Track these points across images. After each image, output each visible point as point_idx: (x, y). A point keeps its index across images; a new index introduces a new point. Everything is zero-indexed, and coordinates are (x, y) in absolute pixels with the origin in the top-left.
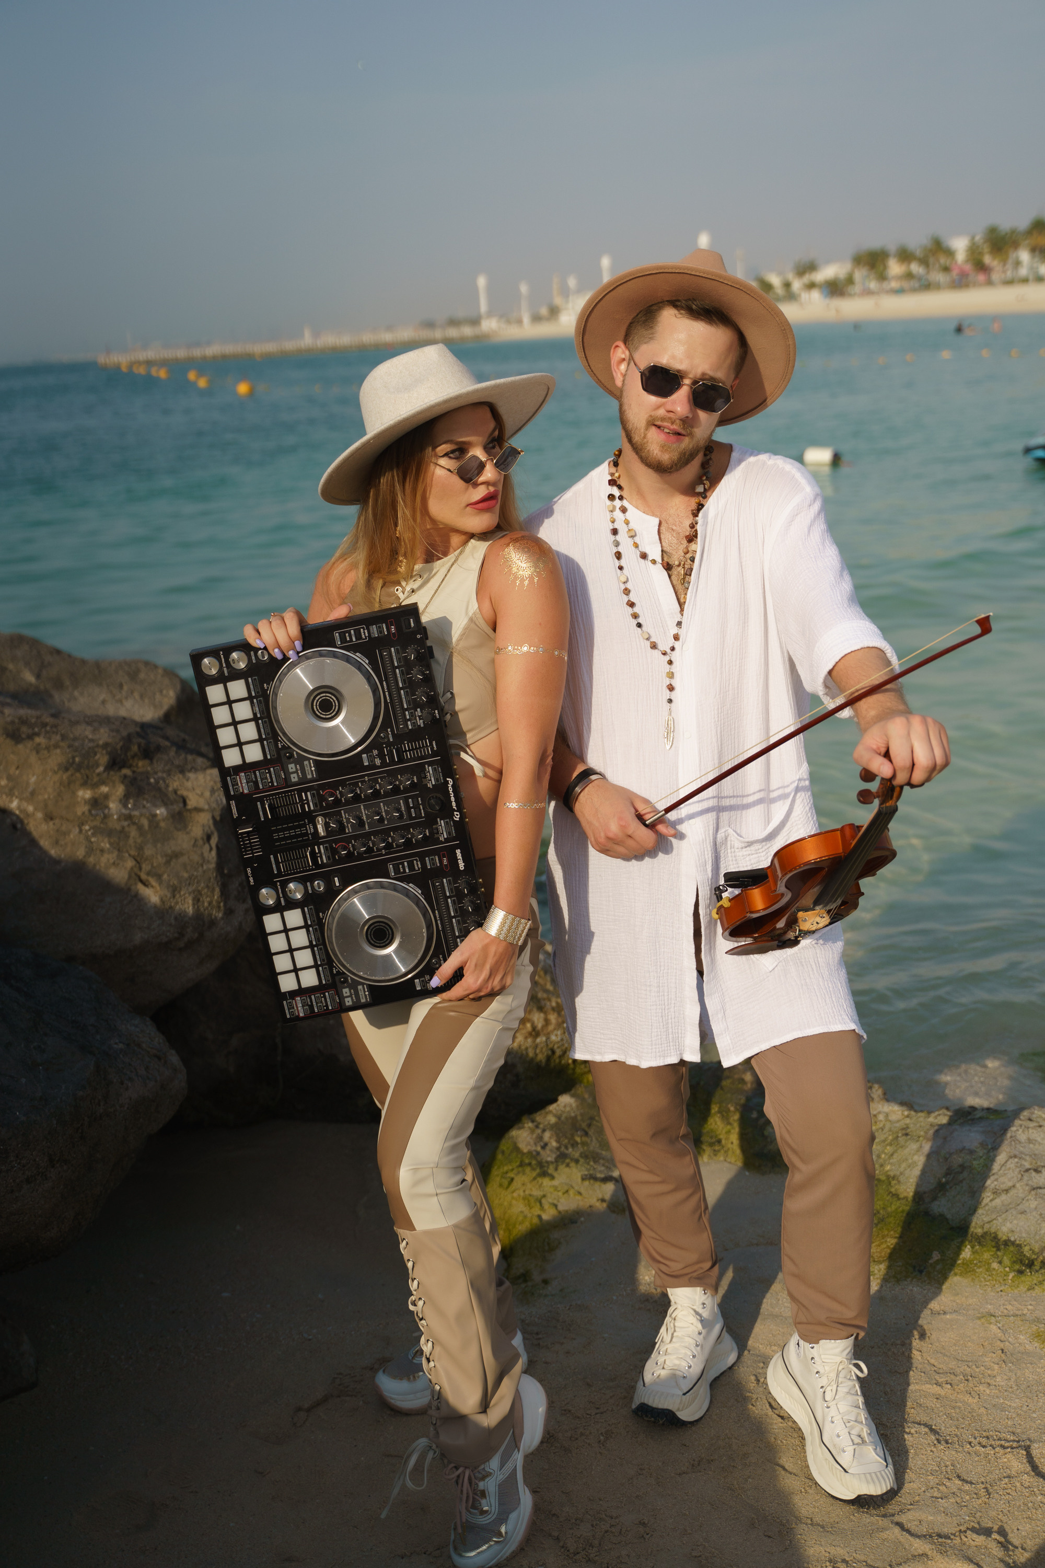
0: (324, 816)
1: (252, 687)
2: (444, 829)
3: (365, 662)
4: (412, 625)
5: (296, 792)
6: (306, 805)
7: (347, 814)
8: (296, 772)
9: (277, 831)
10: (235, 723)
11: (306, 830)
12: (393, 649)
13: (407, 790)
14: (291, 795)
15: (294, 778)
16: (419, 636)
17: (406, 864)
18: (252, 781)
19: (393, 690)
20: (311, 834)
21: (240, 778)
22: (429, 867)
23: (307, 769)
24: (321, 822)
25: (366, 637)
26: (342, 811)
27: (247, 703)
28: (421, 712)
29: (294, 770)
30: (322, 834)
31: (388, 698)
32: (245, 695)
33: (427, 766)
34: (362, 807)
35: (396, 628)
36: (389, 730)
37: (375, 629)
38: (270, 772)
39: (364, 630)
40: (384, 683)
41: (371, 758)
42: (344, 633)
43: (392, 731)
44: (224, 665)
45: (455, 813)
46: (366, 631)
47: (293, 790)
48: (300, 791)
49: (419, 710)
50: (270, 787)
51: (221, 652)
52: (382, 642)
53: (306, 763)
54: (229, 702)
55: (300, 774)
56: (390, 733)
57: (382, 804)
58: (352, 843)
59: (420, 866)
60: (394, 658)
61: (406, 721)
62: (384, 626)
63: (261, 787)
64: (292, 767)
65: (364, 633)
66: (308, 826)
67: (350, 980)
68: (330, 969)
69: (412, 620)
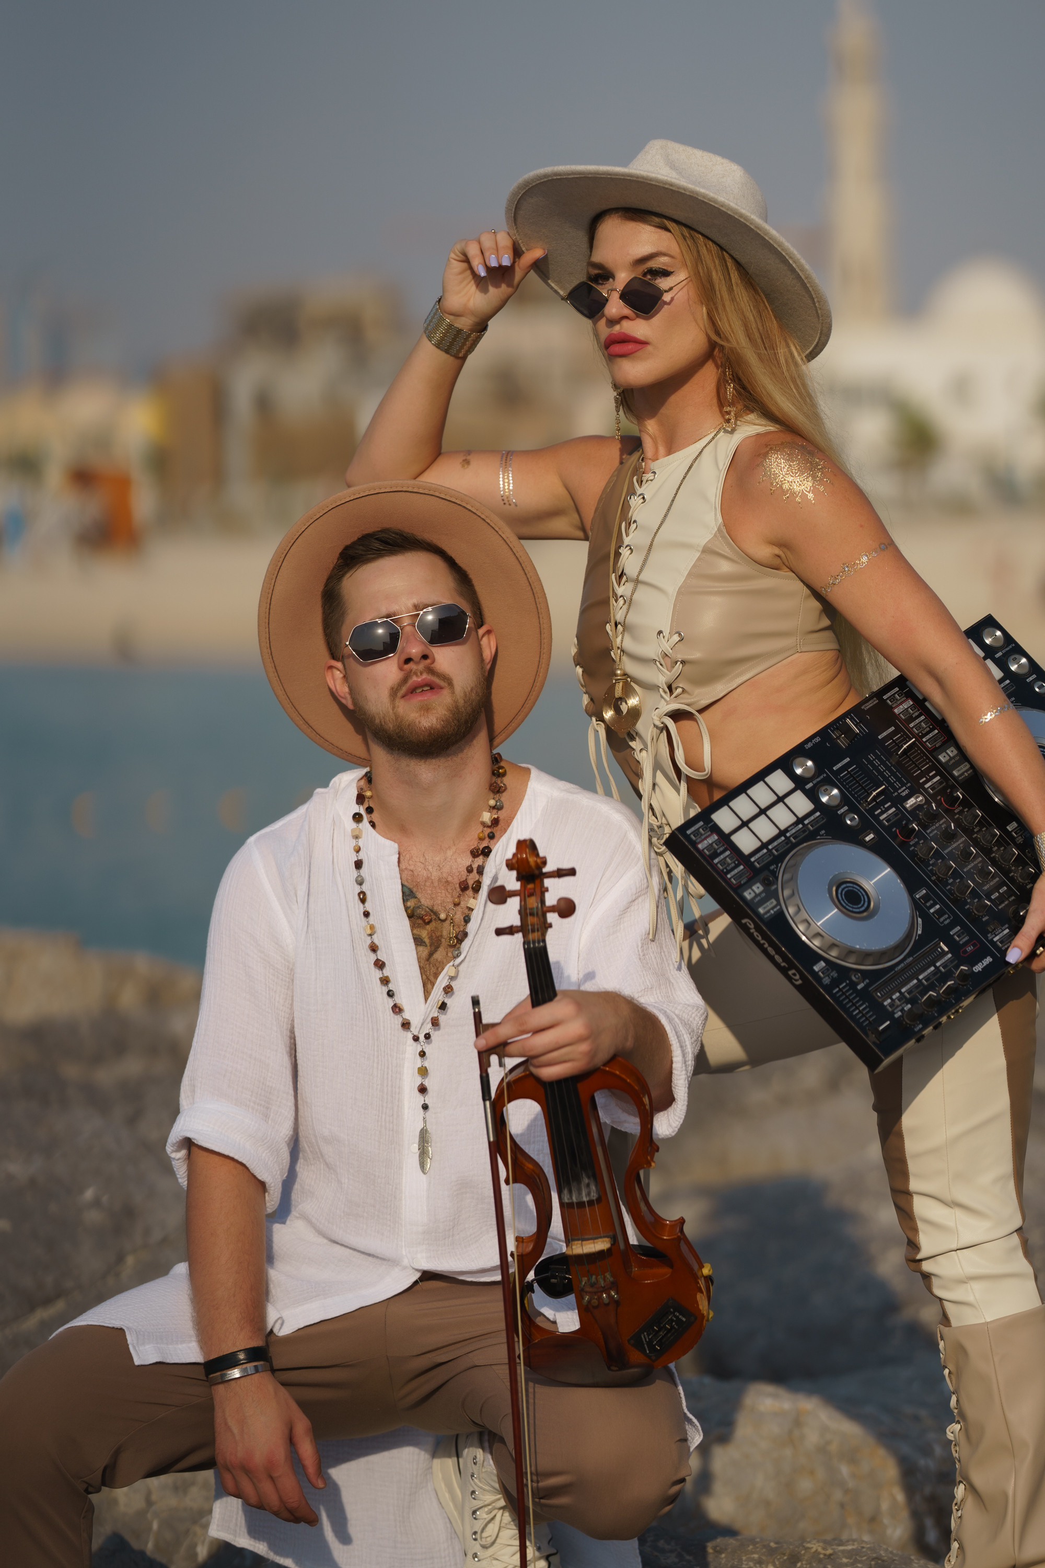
0: (927, 802)
5: (932, 765)
6: (925, 779)
7: (943, 824)
8: (950, 759)
9: (878, 758)
11: (900, 788)
13: (1012, 880)
14: (927, 761)
15: (943, 759)
17: (938, 907)
18: (912, 716)
20: (900, 793)
22: (951, 933)
23: (961, 769)
24: (919, 799)
26: (944, 820)
29: (951, 756)
30: (908, 806)
34: (963, 839)
38: (932, 730)
41: (1017, 832)
47: (932, 762)
57: (981, 859)
58: (918, 838)
59: (946, 922)
64: (951, 752)
66: (904, 788)
67: (774, 887)
68: (770, 863)
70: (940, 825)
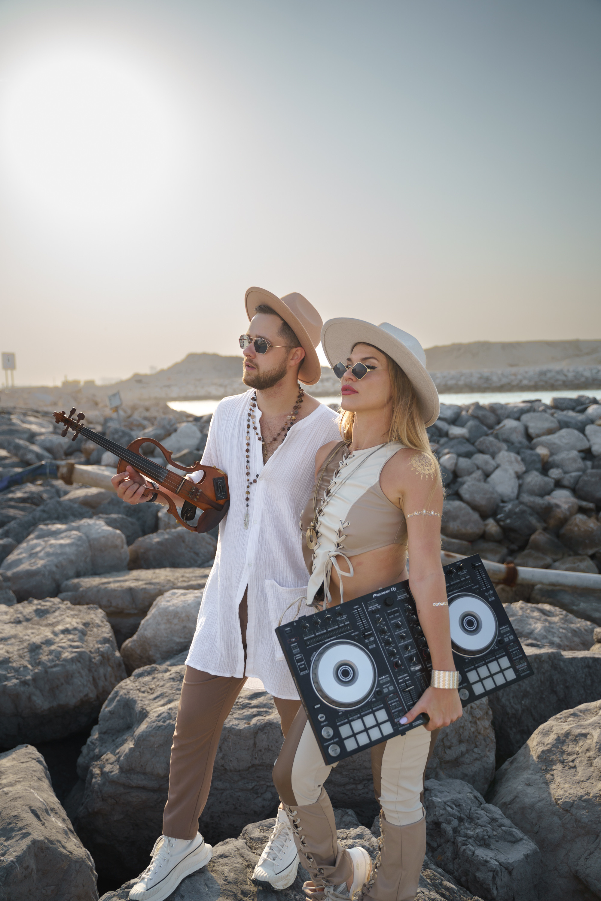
0: (410, 667)
1: (342, 722)
2: (402, 596)
3: (316, 654)
4: (289, 629)
6: (406, 678)
8: (388, 687)
10: (366, 730)
11: (420, 676)
12: (305, 638)
15: (391, 688)
16: (295, 624)
18: (399, 714)
19: (329, 635)
20: (422, 673)
23: (384, 681)
24: (413, 669)
26: (405, 656)
27: (353, 723)
29: (387, 689)
30: (420, 666)
31: (334, 638)
32: (348, 725)
33: (369, 610)
34: (400, 645)
35: (293, 638)
36: (352, 635)
37: (295, 650)
38: (391, 703)
39: (296, 657)
40: (326, 641)
41: (371, 643)
42: (300, 669)
43: (353, 633)
44: (332, 741)
45: (392, 590)
47: (399, 687)
48: (399, 684)
49: (337, 619)
50: (400, 702)
51: (325, 744)
52: (302, 645)
53: (381, 682)
54: (354, 735)
55: (388, 685)
57: (396, 633)
58: (422, 648)
60: (310, 637)
61: (345, 625)
62: (292, 645)
63: (400, 708)
64: (385, 691)
65: (299, 657)
67: (499, 638)
68: (497, 651)
69: (286, 629)
70: (408, 653)
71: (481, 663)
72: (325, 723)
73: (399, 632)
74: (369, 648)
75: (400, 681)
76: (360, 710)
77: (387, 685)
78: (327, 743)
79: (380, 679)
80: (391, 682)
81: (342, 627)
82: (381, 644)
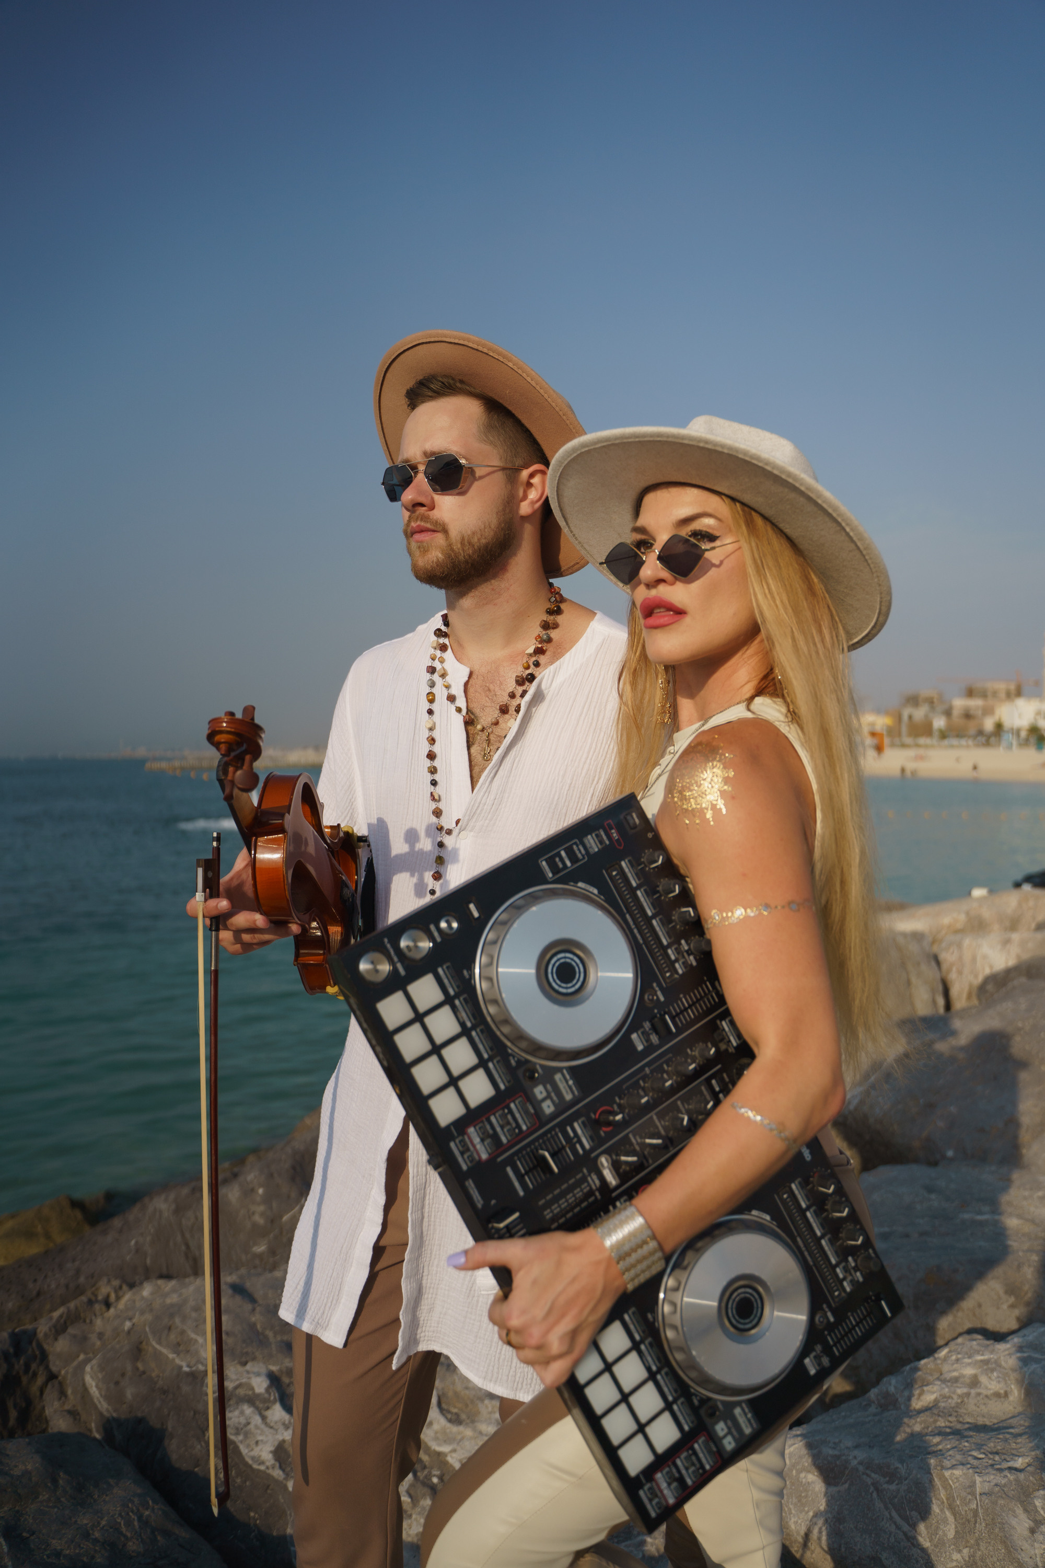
0: (607, 1152)
1: (446, 981)
3: (592, 893)
4: (637, 821)
5: (557, 1130)
6: (578, 1146)
7: (638, 1138)
8: (548, 1097)
9: (548, 1205)
10: (436, 1050)
11: (589, 1185)
12: (623, 864)
14: (552, 1137)
15: (548, 1107)
16: (650, 835)
18: (489, 1136)
19: (643, 924)
20: (597, 1189)
21: (470, 1138)
23: (562, 1086)
24: (605, 1164)
25: (583, 856)
26: (631, 1136)
27: (446, 1009)
28: (688, 944)
29: (544, 1094)
30: (613, 1180)
32: (440, 997)
33: (718, 1022)
34: (655, 1117)
35: (619, 832)
36: (655, 985)
37: (592, 841)
38: (511, 1112)
39: (577, 846)
40: (628, 916)
41: (646, 1035)
42: (554, 860)
43: (660, 985)
44: (396, 960)
46: (581, 848)
47: (553, 1128)
48: (562, 1126)
50: (518, 1135)
51: (386, 940)
52: (610, 856)
53: (558, 1076)
54: (419, 1018)
55: (555, 1098)
56: (657, 989)
57: (679, 1103)
60: (629, 874)
61: (672, 963)
62: (602, 833)
63: (504, 1140)
64: (539, 1092)
65: (579, 851)
66: (589, 1179)
67: (720, 1406)
68: (689, 1402)
69: (634, 815)
70: (638, 1144)
71: (649, 1359)
72: (436, 934)
73: (684, 1111)
74: (632, 1033)
75: (569, 1129)
76: (482, 1027)
77: (553, 1094)
78: (389, 946)
79: (565, 1071)
80: (562, 1107)
81: (668, 956)
82: (648, 1064)
